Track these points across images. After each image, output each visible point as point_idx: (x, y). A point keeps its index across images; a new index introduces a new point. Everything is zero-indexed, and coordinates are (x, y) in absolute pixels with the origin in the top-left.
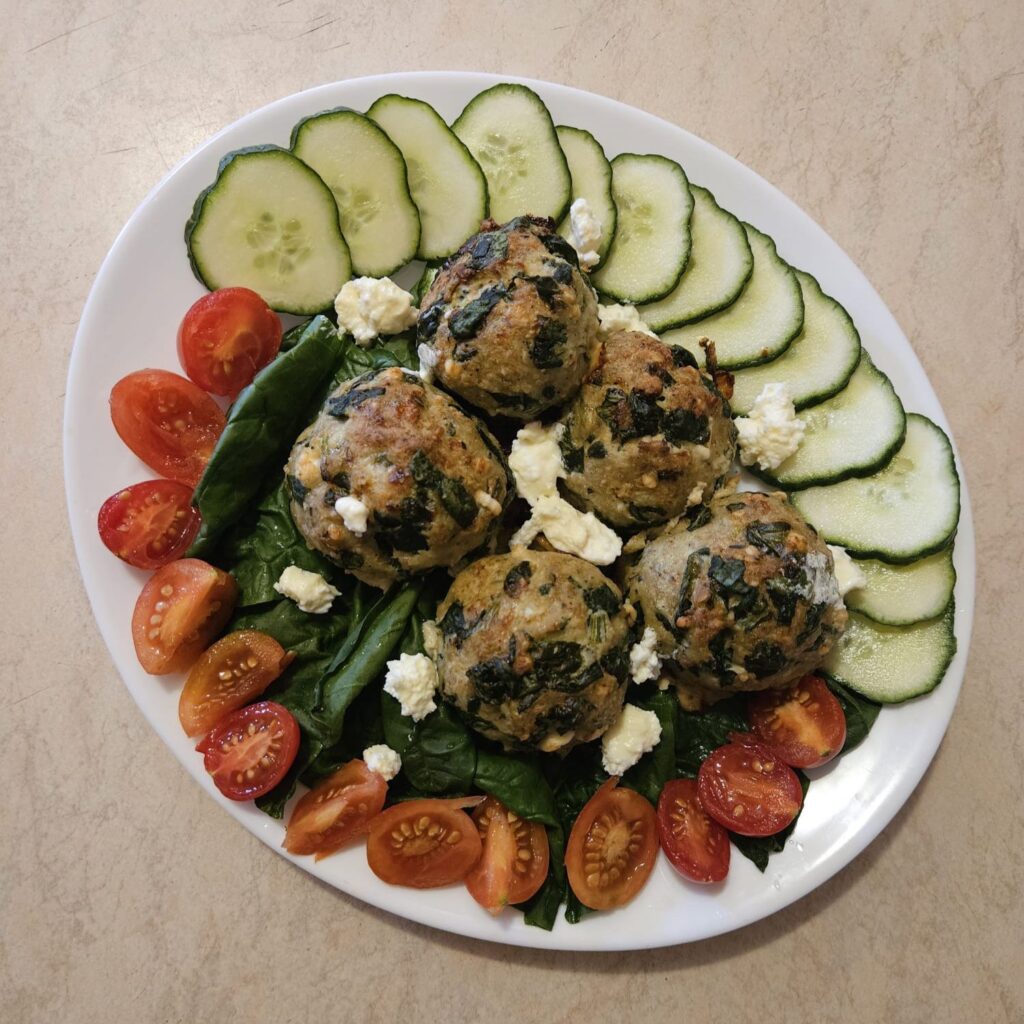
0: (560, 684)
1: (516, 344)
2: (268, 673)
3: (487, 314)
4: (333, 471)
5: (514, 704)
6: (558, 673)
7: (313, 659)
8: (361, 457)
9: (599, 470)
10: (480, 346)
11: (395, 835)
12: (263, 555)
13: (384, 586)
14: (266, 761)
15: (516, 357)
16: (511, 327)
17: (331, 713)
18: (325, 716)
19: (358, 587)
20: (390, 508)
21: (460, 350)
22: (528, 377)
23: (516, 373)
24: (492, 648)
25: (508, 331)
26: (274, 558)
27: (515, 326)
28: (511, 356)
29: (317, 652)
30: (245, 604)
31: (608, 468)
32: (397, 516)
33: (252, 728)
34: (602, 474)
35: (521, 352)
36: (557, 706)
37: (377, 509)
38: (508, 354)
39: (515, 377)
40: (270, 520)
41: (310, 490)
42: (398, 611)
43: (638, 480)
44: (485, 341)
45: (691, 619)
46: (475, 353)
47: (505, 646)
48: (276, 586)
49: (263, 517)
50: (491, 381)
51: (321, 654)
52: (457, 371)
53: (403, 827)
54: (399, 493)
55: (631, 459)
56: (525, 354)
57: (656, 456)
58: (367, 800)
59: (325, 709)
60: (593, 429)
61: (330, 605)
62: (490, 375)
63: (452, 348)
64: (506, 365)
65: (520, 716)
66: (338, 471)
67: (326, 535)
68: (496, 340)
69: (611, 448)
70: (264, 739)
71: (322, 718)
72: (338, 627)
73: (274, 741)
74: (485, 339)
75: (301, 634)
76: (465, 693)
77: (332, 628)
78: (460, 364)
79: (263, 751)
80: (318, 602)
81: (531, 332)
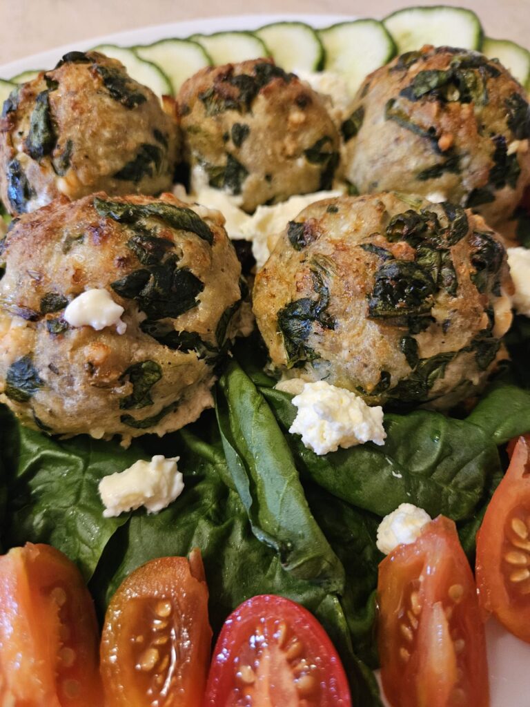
0: (448, 239)
1: (93, 100)
2: (192, 599)
3: (49, 109)
4: (34, 302)
5: (442, 298)
6: (434, 234)
7: (221, 542)
8: (47, 261)
9: (257, 146)
10: (69, 135)
11: (517, 578)
12: (65, 504)
13: (207, 401)
14: (304, 681)
15: (104, 111)
16: (76, 93)
17: (303, 536)
18: (300, 547)
19: (187, 437)
20: (124, 261)
21: (57, 162)
22: (130, 124)
23: (118, 128)
24: (361, 271)
25: (77, 98)
26: (78, 495)
27: (78, 88)
28: (100, 113)
29: (218, 528)
30: (93, 566)
31: (261, 136)
32: (138, 266)
33: (244, 673)
34: (262, 146)
35: (103, 102)
36: (472, 255)
37: (112, 281)
38: (95, 113)
39: (122, 132)
40: (43, 475)
41: (31, 353)
42: (242, 392)
43: (289, 125)
44: (69, 125)
45: (447, 133)
46: (70, 144)
47: (368, 257)
48: (107, 513)
49: (31, 482)
50: (107, 156)
51: (223, 526)
52: (72, 179)
53: (513, 559)
54: (117, 244)
55: (268, 111)
56: (108, 101)
57: (280, 92)
58: (449, 578)
59: (291, 542)
60: (219, 128)
61: (179, 476)
62: (101, 150)
63: (50, 169)
64: (104, 125)
65: (461, 297)
66: (37, 298)
67: (92, 368)
68: (76, 114)
69: (245, 120)
70: (272, 661)
71: (300, 554)
72: (210, 494)
73: (284, 647)
74: (66, 124)
75: (182, 531)
76: (390, 347)
77: (206, 501)
78: (70, 170)
79: (286, 675)
80: (164, 481)
81: (96, 81)
